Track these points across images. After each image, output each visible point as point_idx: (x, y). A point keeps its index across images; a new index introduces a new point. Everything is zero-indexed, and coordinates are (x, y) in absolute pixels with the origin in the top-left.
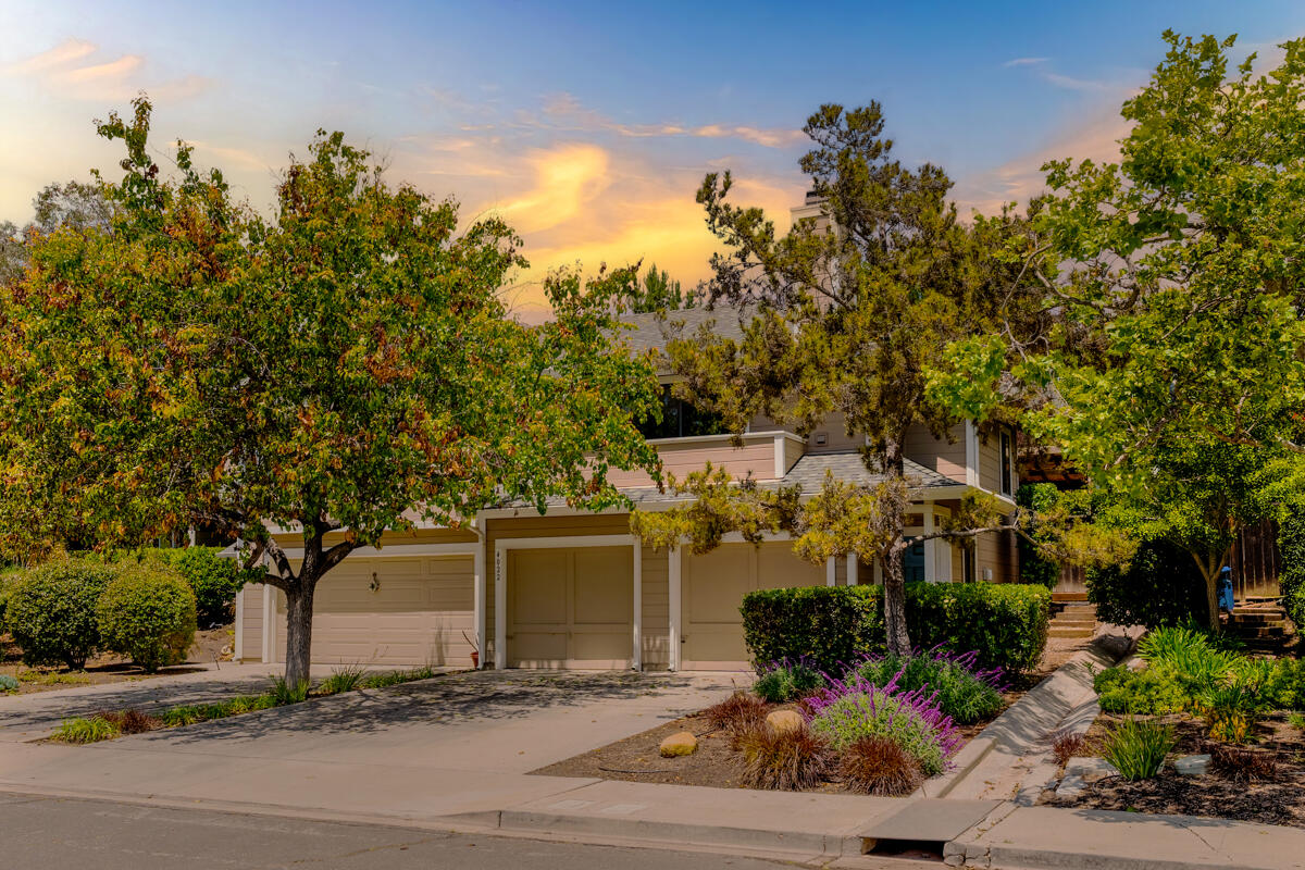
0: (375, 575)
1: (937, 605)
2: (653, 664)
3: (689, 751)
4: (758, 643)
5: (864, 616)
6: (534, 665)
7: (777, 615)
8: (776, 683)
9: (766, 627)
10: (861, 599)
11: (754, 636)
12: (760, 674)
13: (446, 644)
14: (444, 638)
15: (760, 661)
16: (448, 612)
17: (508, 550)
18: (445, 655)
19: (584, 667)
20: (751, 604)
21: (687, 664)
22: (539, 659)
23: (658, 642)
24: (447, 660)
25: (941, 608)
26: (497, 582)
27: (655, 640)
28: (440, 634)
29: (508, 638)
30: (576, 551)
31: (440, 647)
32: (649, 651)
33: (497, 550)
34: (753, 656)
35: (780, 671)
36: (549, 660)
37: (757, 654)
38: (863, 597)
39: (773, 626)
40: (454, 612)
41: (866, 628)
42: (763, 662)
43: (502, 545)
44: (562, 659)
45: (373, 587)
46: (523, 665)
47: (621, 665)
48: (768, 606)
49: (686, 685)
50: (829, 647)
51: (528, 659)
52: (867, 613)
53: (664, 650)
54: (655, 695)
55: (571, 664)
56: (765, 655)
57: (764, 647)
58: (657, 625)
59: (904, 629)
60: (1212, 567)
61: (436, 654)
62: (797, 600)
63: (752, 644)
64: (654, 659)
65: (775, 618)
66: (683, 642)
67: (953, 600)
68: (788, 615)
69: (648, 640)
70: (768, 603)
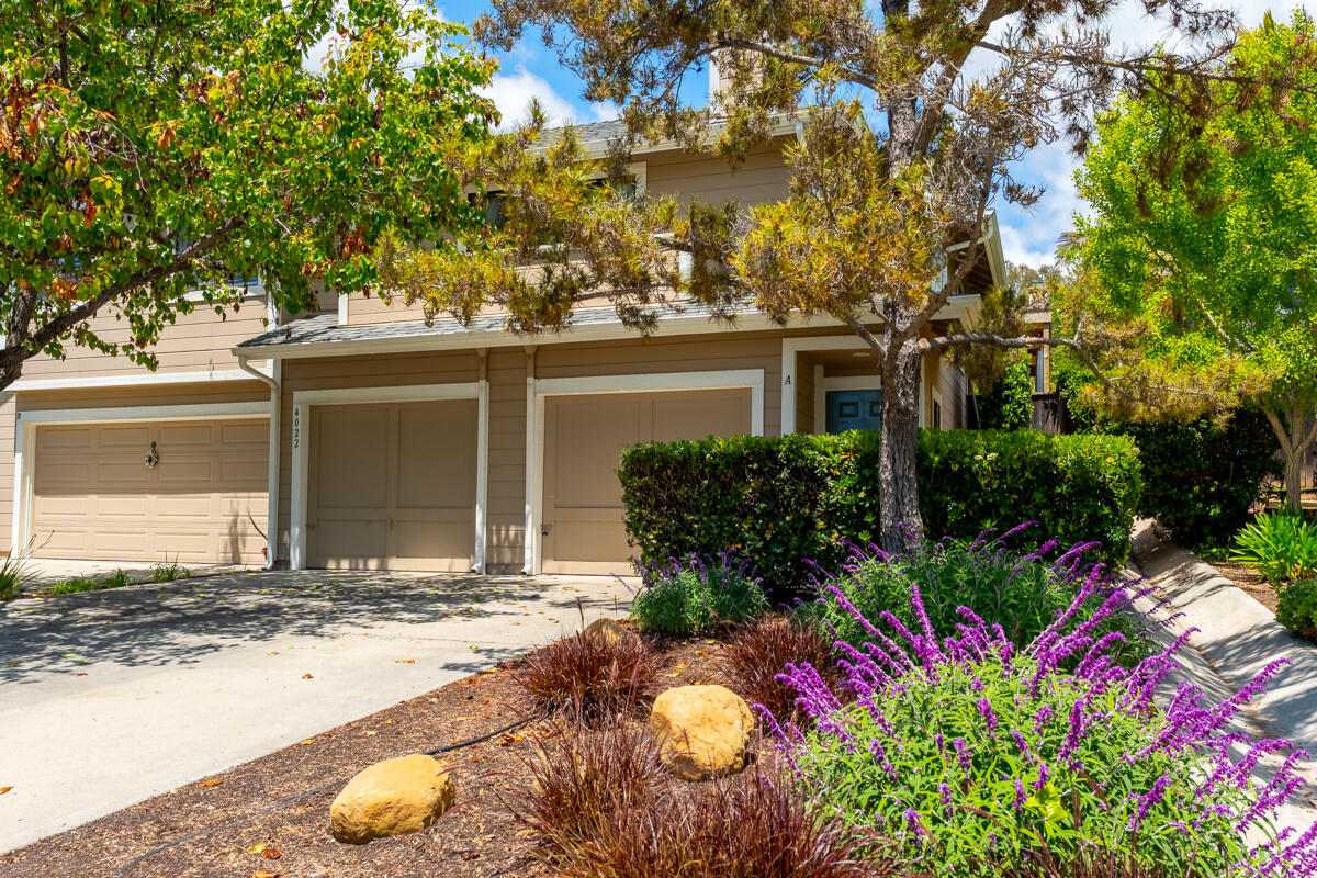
0: (154, 445)
1: (961, 464)
2: (503, 563)
3: (416, 820)
4: (646, 530)
5: (831, 483)
6: (345, 564)
7: (680, 481)
8: (676, 599)
9: (659, 504)
10: (826, 454)
11: (641, 518)
12: (648, 583)
13: (242, 535)
14: (240, 529)
15: (649, 559)
16: (246, 494)
17: (311, 406)
18: (241, 551)
19: (409, 569)
20: (638, 465)
21: (551, 565)
22: (352, 557)
23: (512, 534)
24: (244, 557)
25: (969, 469)
26: (294, 449)
27: (508, 531)
28: (235, 523)
29: (310, 526)
30: (402, 408)
31: (236, 540)
32: (499, 546)
33: (295, 407)
34: (638, 552)
35: (687, 578)
36: (366, 558)
37: (645, 547)
38: (830, 450)
39: (673, 499)
40: (253, 494)
41: (834, 505)
42: (653, 562)
43: (302, 398)
44: (383, 557)
45: (150, 460)
46: (332, 565)
47: (461, 566)
48: (665, 465)
49: (535, 598)
50: (768, 537)
51: (338, 558)
52: (836, 478)
53: (518, 546)
54: (479, 614)
55: (394, 563)
56: (657, 550)
57: (656, 537)
58: (507, 510)
59: (915, 503)
60: (1296, 437)
61: (229, 549)
62: (714, 456)
63: (636, 534)
64: (507, 558)
65: (676, 487)
66: (545, 534)
67: (992, 456)
68: (699, 483)
69: (499, 531)
70: (665, 460)
